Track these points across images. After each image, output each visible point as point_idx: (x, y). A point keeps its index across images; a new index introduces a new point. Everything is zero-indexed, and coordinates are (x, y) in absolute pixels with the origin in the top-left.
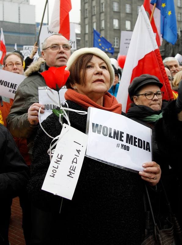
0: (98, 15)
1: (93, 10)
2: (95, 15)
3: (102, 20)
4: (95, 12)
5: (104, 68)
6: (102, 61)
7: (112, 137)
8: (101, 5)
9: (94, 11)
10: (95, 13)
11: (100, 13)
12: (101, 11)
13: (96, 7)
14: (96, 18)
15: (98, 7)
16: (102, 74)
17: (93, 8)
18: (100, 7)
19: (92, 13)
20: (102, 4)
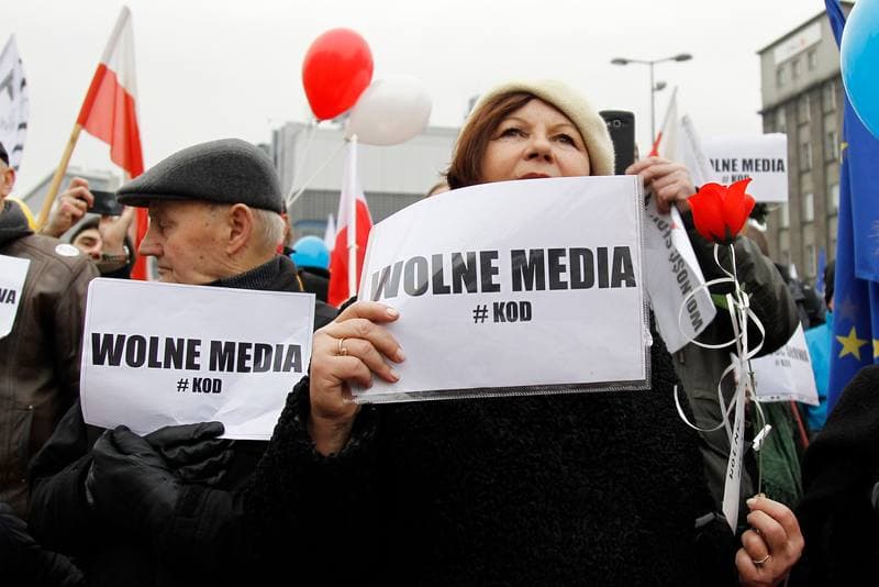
0: (820, 172)
1: (803, 157)
2: (808, 170)
3: (832, 186)
4: (810, 159)
5: (568, 140)
6: (561, 120)
7: (446, 290)
8: (827, 139)
9: (807, 156)
10: (811, 165)
11: (826, 164)
12: (829, 157)
13: (813, 146)
14: (814, 180)
15: (819, 148)
16: (548, 158)
17: (802, 149)
18: (823, 143)
19: (799, 164)
20: (831, 135)
